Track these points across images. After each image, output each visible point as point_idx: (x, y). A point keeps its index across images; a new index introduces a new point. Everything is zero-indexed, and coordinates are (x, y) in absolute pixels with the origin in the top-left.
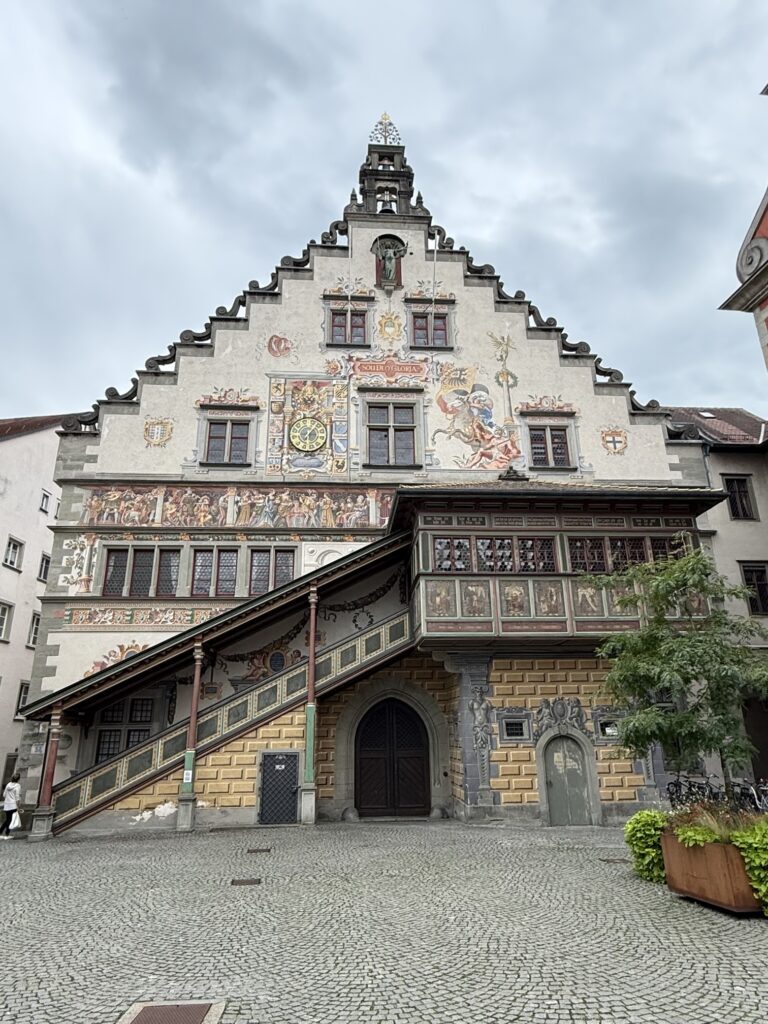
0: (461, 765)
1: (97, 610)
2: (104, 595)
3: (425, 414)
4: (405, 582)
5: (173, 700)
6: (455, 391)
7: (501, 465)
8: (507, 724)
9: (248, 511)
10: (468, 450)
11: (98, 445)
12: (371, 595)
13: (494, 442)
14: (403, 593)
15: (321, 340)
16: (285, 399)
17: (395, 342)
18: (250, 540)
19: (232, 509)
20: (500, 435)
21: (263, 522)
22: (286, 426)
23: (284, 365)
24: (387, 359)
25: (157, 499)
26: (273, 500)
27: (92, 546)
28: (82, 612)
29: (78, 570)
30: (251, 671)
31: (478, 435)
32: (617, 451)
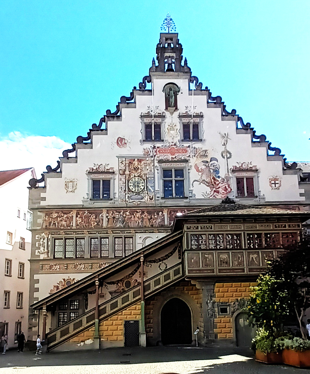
0: (203, 324)
1: (53, 264)
2: (54, 258)
3: (189, 173)
5: (87, 300)
6: (202, 161)
7: (223, 196)
8: (221, 309)
9: (112, 220)
10: (208, 189)
11: (46, 192)
12: (166, 256)
13: (220, 185)
14: (180, 255)
15: (141, 138)
16: (125, 168)
17: (175, 138)
18: (114, 233)
19: (105, 220)
20: (223, 182)
21: (119, 225)
22: (127, 181)
23: (125, 151)
24: (172, 147)
25: (73, 216)
26: (123, 215)
27: (48, 238)
28: (47, 265)
29: (43, 248)
30: (117, 289)
31: (213, 182)
32: (276, 188)
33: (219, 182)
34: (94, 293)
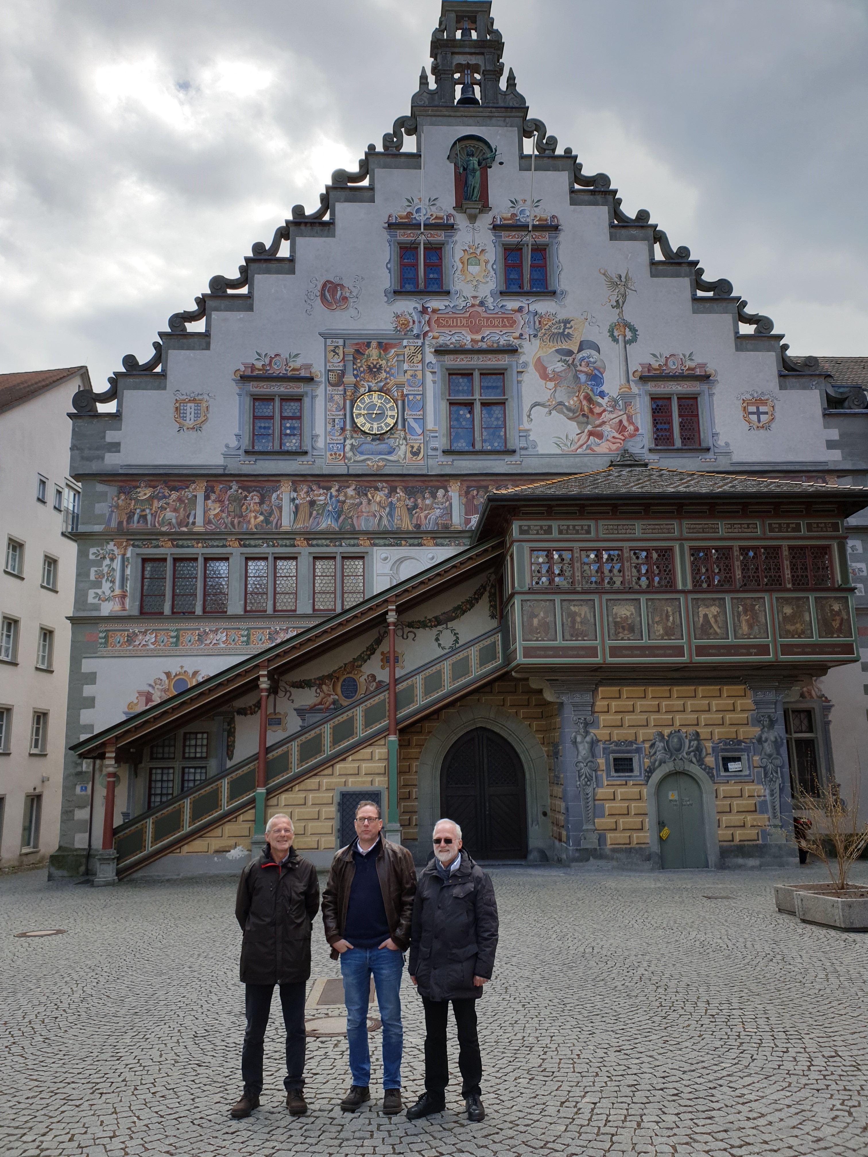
0: (563, 805)
1: (137, 631)
2: (142, 613)
3: (519, 382)
4: (495, 594)
5: (231, 733)
6: (557, 351)
7: (614, 447)
8: (615, 760)
9: (307, 509)
10: (573, 427)
11: (120, 429)
12: (455, 609)
13: (606, 416)
14: (494, 607)
15: (387, 286)
16: (345, 366)
17: (481, 286)
18: (312, 546)
19: (287, 509)
20: (614, 407)
21: (326, 523)
22: (348, 402)
23: (342, 321)
24: (472, 310)
25: (196, 496)
26: (337, 496)
27: (124, 555)
28: (119, 633)
29: (109, 585)
30: (319, 699)
31: (586, 409)
32: (761, 425)
33: (602, 409)
34: (252, 714)
